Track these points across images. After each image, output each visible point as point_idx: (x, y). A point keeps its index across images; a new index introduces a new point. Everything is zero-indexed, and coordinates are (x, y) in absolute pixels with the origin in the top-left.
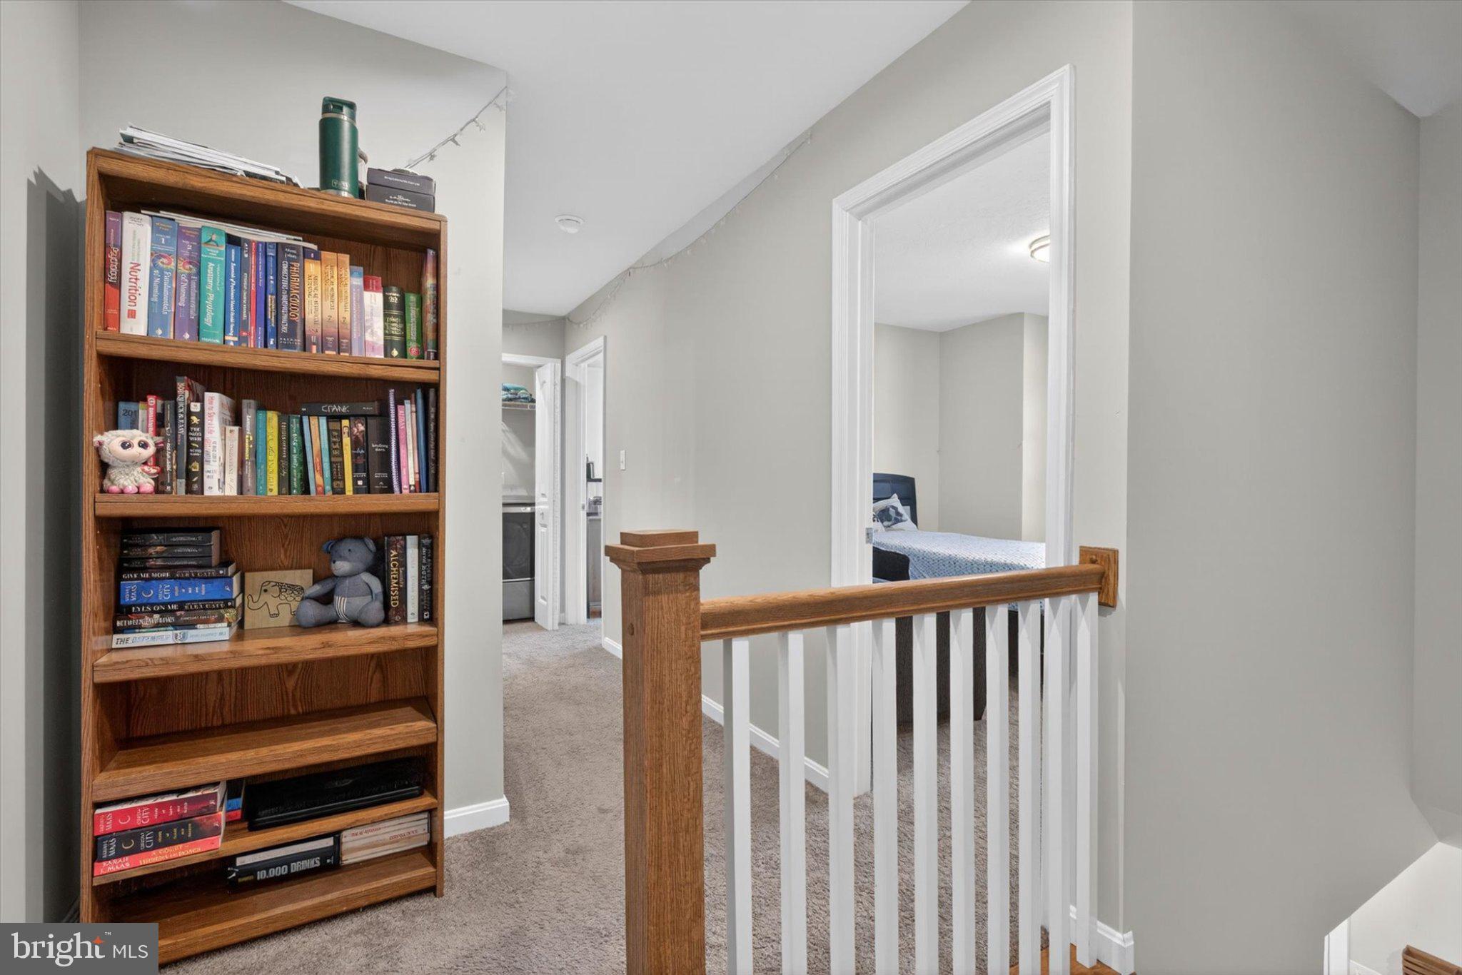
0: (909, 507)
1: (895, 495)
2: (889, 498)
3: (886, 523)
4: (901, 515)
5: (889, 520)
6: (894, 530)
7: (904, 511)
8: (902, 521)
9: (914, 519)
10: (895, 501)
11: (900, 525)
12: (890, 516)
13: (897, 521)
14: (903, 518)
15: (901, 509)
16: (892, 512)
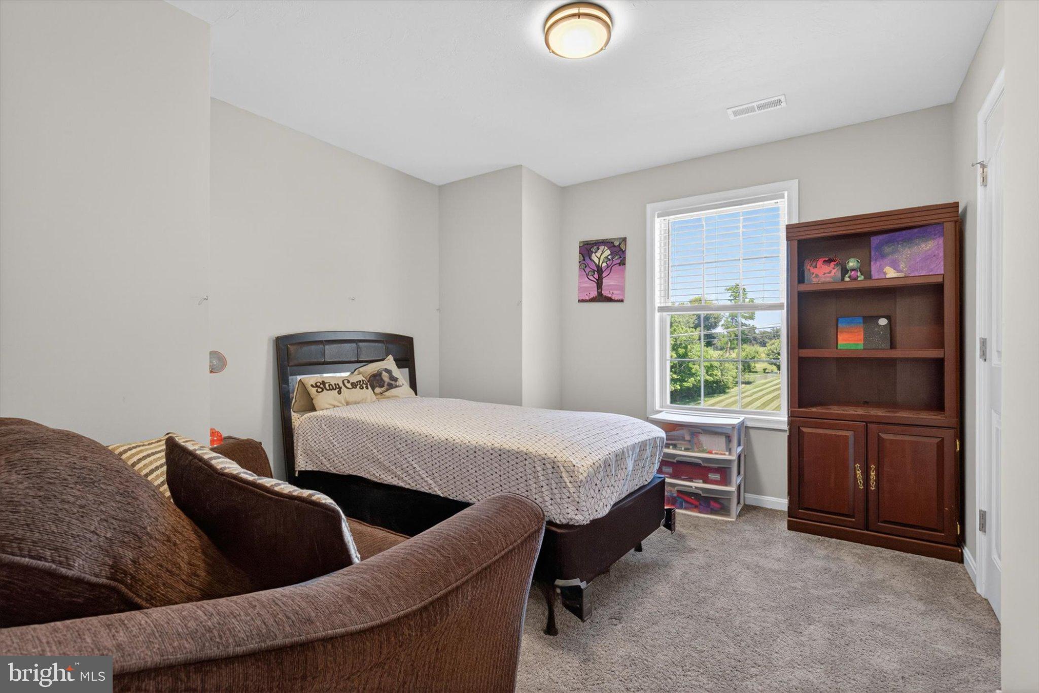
0: (407, 370)
1: (390, 357)
2: (383, 360)
3: (378, 390)
4: (396, 380)
5: (382, 386)
6: (388, 398)
7: (401, 375)
8: (396, 387)
9: (413, 385)
10: (390, 363)
11: (393, 392)
12: (382, 379)
13: (391, 387)
14: (398, 383)
15: (397, 372)
16: (385, 376)
